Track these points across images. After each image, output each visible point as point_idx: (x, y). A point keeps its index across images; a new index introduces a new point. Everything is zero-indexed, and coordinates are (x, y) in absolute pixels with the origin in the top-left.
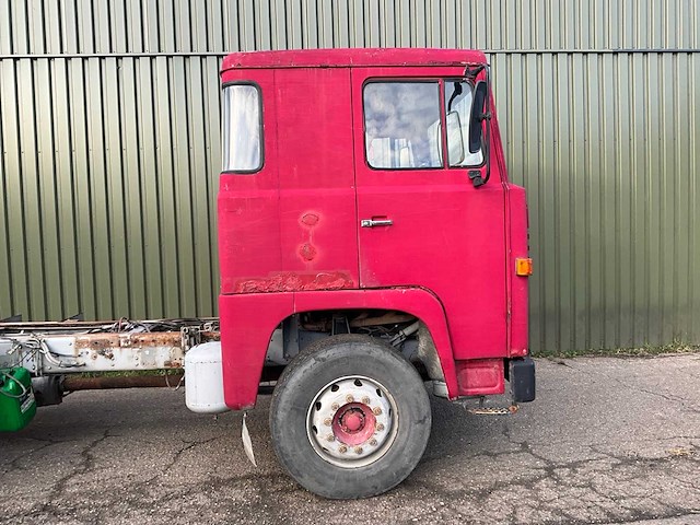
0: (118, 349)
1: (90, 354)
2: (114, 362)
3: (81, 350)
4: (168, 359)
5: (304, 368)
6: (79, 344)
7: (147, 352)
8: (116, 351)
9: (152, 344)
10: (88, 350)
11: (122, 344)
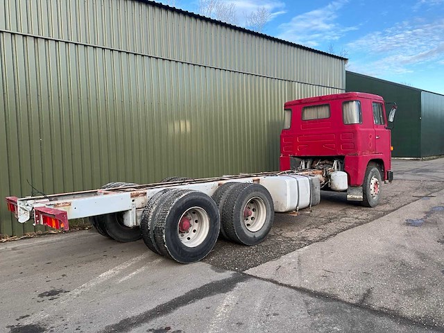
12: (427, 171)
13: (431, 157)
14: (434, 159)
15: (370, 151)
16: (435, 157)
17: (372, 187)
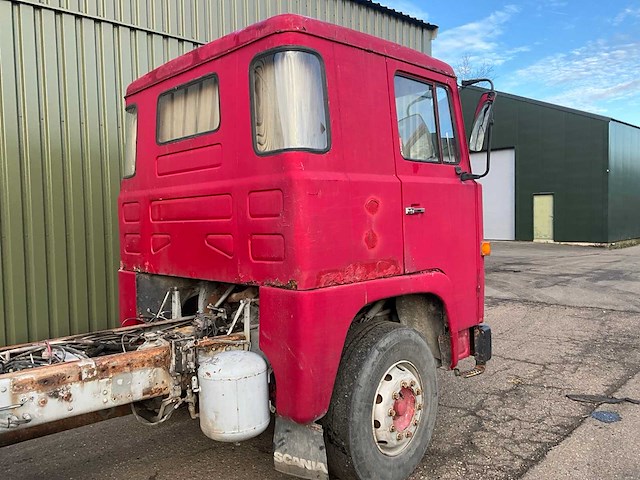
0: (78, 385)
1: (36, 400)
2: (73, 404)
3: (21, 397)
4: (147, 385)
5: (372, 360)
6: (19, 388)
7: (120, 382)
8: (75, 388)
9: (127, 369)
10: (33, 394)
11: (84, 376)
12: (617, 275)
13: (628, 242)
14: (632, 245)
15: (370, 267)
16: (634, 242)
17: (381, 411)
